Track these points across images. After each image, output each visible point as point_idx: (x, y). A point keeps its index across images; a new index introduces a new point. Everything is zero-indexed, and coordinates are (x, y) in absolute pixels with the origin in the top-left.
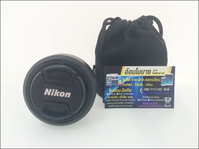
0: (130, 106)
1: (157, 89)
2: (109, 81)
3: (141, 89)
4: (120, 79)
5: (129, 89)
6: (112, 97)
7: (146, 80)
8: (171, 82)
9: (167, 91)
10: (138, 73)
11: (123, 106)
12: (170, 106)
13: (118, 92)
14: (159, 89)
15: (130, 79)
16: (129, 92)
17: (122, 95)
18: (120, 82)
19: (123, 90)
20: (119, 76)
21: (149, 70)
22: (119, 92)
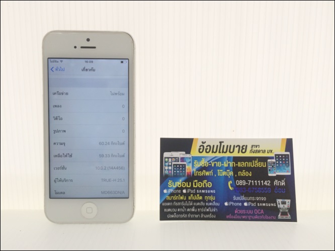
0: (210, 216)
1: (261, 183)
2: (169, 166)
3: (230, 183)
4: (190, 162)
5: (207, 182)
6: (175, 198)
7: (239, 164)
8: (287, 169)
9: (280, 187)
10: (223, 152)
11: (197, 216)
12: (289, 217)
13: (186, 188)
14: (264, 182)
15: (208, 162)
16: (208, 189)
17: (194, 194)
18: (189, 168)
19: (195, 183)
20: (188, 156)
21: (244, 146)
22: (188, 188)
